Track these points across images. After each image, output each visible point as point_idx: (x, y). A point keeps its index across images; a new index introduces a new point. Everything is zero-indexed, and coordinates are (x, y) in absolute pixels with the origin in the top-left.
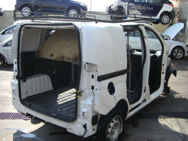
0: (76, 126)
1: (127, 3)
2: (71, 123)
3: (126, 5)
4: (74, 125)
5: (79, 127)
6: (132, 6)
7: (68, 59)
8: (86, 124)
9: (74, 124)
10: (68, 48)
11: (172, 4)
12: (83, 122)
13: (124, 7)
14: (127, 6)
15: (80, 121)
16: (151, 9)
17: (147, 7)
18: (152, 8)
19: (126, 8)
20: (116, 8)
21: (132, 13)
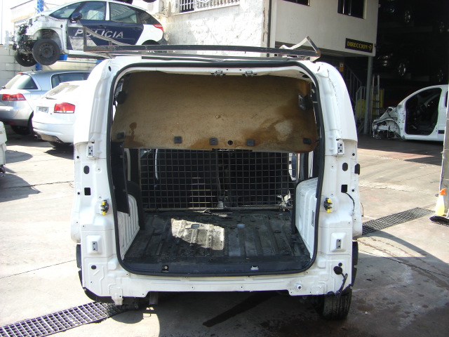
0: (314, 276)
1: (64, 23)
2: (302, 274)
3: (62, 26)
4: (310, 276)
5: (322, 276)
6: (76, 29)
7: (230, 143)
8: (340, 264)
9: (310, 274)
10: (220, 119)
11: (159, 23)
12: (332, 262)
13: (58, 32)
14: (64, 29)
15: (325, 263)
16: (119, 35)
17: (111, 32)
18: (122, 33)
19: (62, 34)
20: (38, 35)
21: (77, 45)
